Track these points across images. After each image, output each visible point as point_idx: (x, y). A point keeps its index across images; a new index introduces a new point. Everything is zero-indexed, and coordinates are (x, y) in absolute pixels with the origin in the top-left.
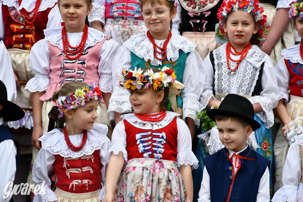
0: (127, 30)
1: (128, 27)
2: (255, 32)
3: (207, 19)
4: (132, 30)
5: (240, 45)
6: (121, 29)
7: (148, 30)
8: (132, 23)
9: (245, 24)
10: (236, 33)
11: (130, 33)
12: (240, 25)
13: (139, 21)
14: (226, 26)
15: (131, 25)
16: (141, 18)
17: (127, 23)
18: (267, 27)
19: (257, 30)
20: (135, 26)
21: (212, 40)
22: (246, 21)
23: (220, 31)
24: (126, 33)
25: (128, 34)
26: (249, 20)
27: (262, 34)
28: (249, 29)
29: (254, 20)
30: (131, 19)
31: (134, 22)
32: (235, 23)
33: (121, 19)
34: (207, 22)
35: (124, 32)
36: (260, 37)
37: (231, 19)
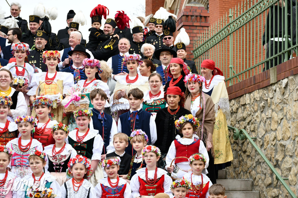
0: (23, 172)
1: (23, 170)
2: (86, 173)
3: (62, 166)
4: (25, 172)
5: (79, 179)
6: (19, 171)
7: (32, 172)
8: (25, 168)
9: (81, 169)
10: (77, 174)
11: (24, 173)
12: (79, 170)
13: (28, 167)
14: (72, 170)
15: (24, 169)
16: (29, 166)
17: (23, 168)
18: (91, 171)
19: (86, 172)
20: (26, 170)
21: (64, 176)
22: (82, 168)
23: (68, 172)
24: (22, 173)
25: (23, 174)
26: (83, 167)
27: (89, 174)
28: (83, 172)
29: (85, 167)
30: (24, 167)
31: (26, 168)
32: (77, 169)
33: (20, 167)
34: (62, 168)
35: (21, 173)
36: (88, 175)
37: (75, 167)
